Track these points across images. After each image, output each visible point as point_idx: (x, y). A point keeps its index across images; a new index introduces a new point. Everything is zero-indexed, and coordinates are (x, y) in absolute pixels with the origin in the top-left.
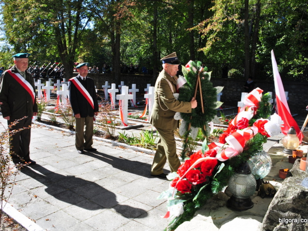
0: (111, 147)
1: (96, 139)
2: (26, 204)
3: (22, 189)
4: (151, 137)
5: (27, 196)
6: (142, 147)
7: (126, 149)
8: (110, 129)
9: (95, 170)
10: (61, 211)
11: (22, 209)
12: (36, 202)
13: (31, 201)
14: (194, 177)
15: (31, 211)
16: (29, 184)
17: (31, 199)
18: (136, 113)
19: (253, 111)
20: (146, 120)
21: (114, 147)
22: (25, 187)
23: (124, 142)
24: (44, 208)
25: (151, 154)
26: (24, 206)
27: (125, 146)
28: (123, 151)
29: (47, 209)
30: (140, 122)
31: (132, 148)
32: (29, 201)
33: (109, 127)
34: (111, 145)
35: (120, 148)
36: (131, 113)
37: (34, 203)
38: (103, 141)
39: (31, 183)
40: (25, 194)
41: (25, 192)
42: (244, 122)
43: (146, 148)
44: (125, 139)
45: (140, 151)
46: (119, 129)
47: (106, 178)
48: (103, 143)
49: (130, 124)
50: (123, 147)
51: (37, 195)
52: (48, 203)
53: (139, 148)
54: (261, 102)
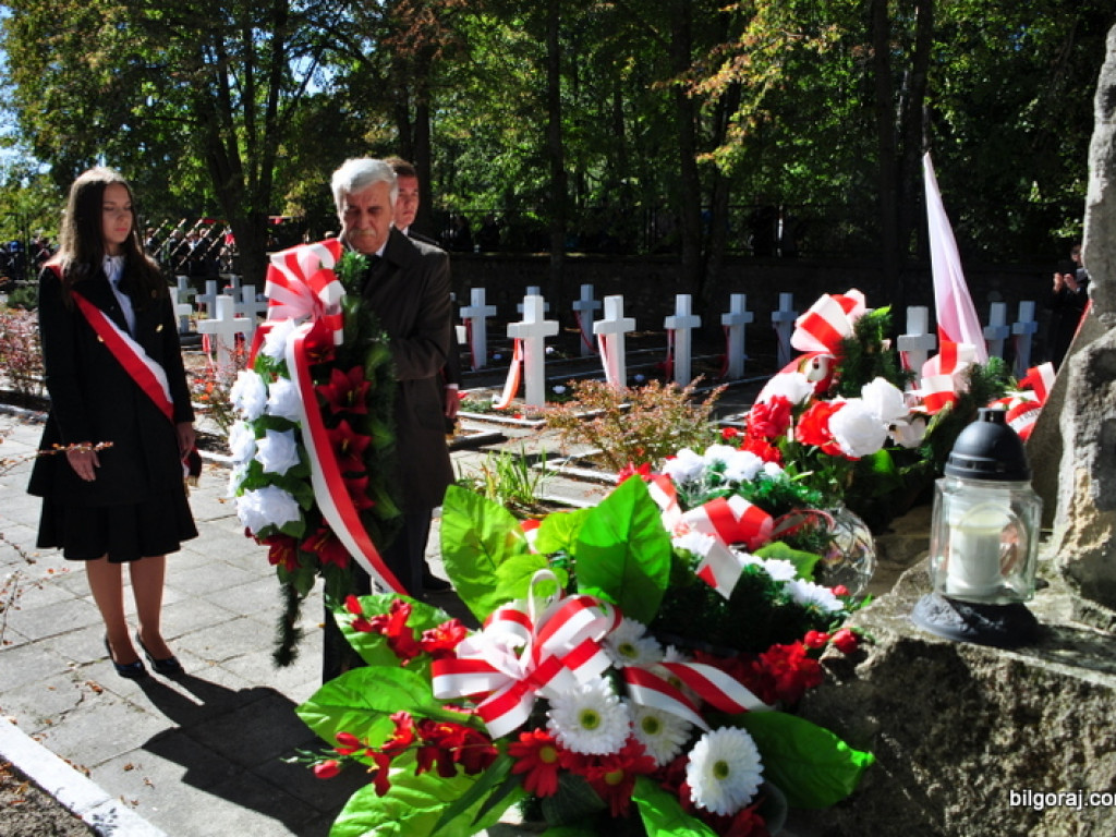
2: (61, 716)
3: (55, 667)
4: (522, 477)
5: (69, 689)
10: (181, 735)
11: (47, 732)
12: (98, 708)
13: (81, 705)
15: (79, 739)
16: (80, 649)
17: (80, 698)
18: (483, 393)
20: (517, 417)
22: (65, 658)
24: (124, 728)
26: (56, 721)
29: (131, 732)
30: (496, 422)
32: (73, 706)
37: (90, 712)
39: (86, 645)
40: (62, 682)
41: (65, 675)
42: (770, 411)
49: (460, 431)
51: (102, 685)
52: (139, 709)
54: (851, 340)
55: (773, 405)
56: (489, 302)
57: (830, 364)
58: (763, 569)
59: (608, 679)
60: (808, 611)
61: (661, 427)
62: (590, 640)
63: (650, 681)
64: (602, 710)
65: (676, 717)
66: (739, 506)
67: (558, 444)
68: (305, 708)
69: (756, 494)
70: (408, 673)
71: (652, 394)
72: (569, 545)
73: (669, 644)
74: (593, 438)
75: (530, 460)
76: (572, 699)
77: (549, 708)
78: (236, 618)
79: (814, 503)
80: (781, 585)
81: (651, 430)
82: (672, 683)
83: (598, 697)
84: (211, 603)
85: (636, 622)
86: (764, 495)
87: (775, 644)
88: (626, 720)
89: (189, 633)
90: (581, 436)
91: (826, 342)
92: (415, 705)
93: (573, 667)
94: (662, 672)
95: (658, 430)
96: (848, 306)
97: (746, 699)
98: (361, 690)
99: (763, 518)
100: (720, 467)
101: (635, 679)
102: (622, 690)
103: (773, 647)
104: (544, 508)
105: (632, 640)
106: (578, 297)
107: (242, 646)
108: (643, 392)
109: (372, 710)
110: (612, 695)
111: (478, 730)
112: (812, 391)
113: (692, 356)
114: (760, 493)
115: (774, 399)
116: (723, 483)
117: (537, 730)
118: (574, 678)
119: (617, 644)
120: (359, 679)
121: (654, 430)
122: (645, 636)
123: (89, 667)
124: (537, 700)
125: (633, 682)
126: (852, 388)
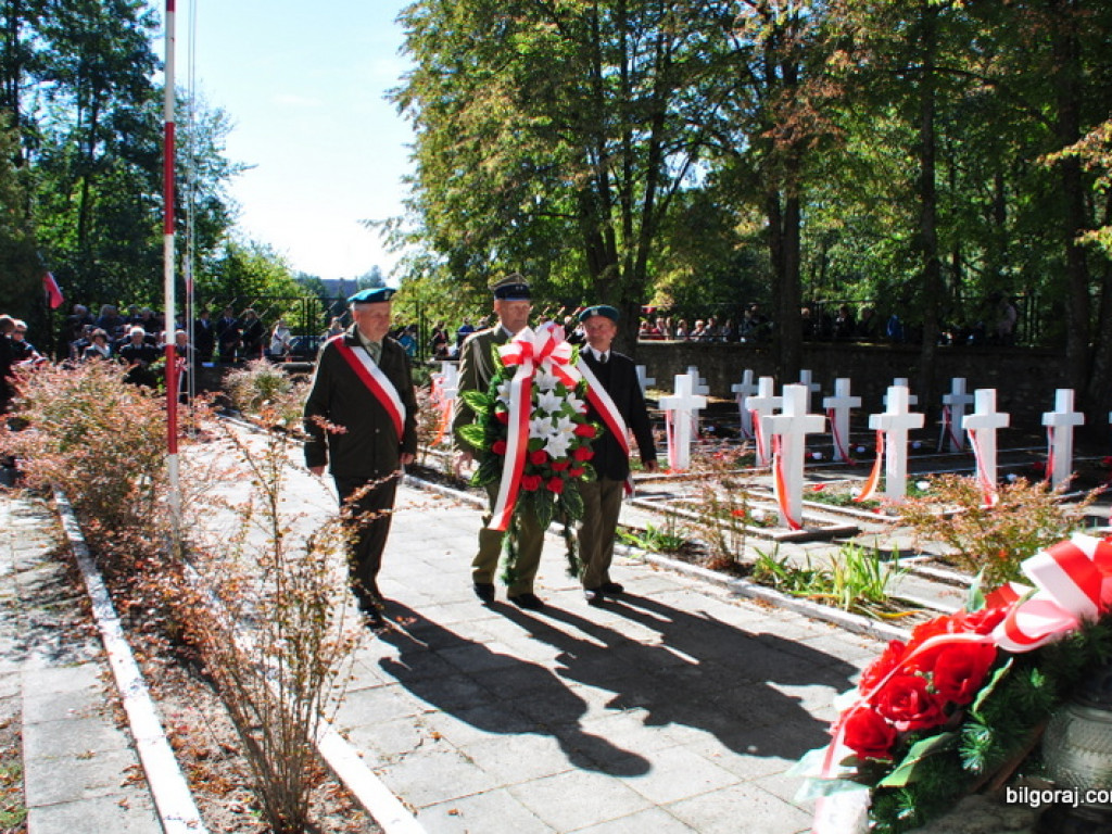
0: (725, 598)
1: (677, 570)
2: (400, 757)
3: (401, 711)
4: (873, 573)
5: (410, 732)
6: (833, 606)
7: (775, 612)
8: (727, 534)
10: (504, 792)
11: (386, 769)
12: (434, 754)
13: (419, 749)
14: (903, 702)
15: (413, 780)
17: (419, 743)
18: (843, 486)
20: (876, 511)
21: (735, 600)
23: (773, 586)
24: (453, 776)
25: (863, 634)
26: (395, 760)
27: (773, 599)
28: (762, 617)
29: (459, 780)
30: (853, 516)
31: (799, 609)
32: (412, 749)
33: (727, 528)
34: (728, 591)
35: (752, 606)
36: (823, 483)
37: (426, 756)
38: (698, 576)
40: (405, 725)
41: (409, 720)
43: (849, 611)
44: (778, 575)
45: (823, 621)
46: (767, 537)
48: (700, 583)
49: (814, 522)
50: (768, 603)
51: (441, 733)
52: (470, 760)
53: (825, 610)
56: (853, 393)
61: (1025, 528)
67: (912, 539)
71: (1018, 492)
74: (950, 535)
75: (884, 555)
81: (1014, 530)
89: (526, 695)
90: (937, 533)
95: (1022, 531)
104: (894, 607)
106: (949, 390)
108: (1008, 489)
121: (1018, 531)
123: (431, 715)
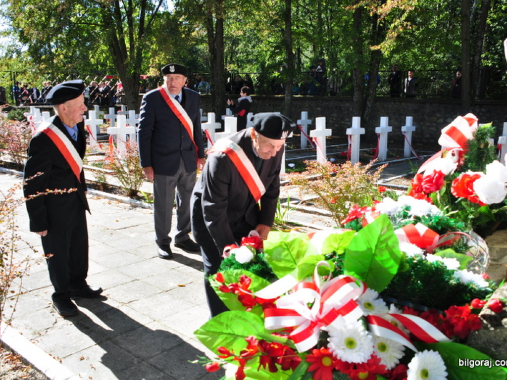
2: (45, 331)
3: (41, 304)
5: (49, 316)
9: (173, 269)
10: (109, 342)
11: (39, 339)
12: (65, 326)
13: (56, 324)
15: (55, 343)
17: (55, 321)
19: (456, 158)
22: (45, 300)
26: (43, 333)
32: (51, 325)
37: (60, 328)
40: (45, 313)
41: (46, 309)
42: (433, 178)
47: (191, 283)
52: (86, 327)
54: (472, 141)
55: (435, 175)
57: (460, 154)
58: (443, 264)
59: (361, 321)
60: (470, 287)
61: (354, 186)
62: (352, 300)
63: (383, 323)
64: (357, 338)
65: (397, 343)
66: (422, 229)
68: (198, 332)
69: (430, 223)
70: (252, 315)
71: (348, 168)
72: (338, 249)
73: (392, 303)
74: (316, 189)
76: (342, 332)
77: (329, 336)
78: (133, 281)
79: (460, 229)
80: (453, 272)
82: (393, 324)
83: (355, 331)
84: (120, 272)
85: (373, 290)
86: (434, 224)
87: (453, 305)
88: (371, 344)
89: (110, 288)
90: (310, 190)
91: (459, 142)
92: (257, 332)
93: (343, 315)
94: (389, 318)
95: (352, 187)
96: (470, 121)
97: (437, 335)
98: (229, 323)
99: (436, 236)
100: (408, 208)
101: (374, 321)
102: (368, 329)
103: (451, 307)
104: (288, 226)
105: (371, 300)
106: (300, 118)
107: (137, 295)
108: (343, 167)
109: (234, 334)
110: (364, 331)
111: (290, 347)
112: (455, 168)
113: (360, 148)
114: (432, 223)
115: (435, 172)
116: (410, 217)
117: (323, 348)
118: (344, 321)
119: (363, 302)
120: (228, 318)
121: (350, 187)
122: (378, 298)
124: (321, 331)
125: (373, 323)
126: (473, 167)
